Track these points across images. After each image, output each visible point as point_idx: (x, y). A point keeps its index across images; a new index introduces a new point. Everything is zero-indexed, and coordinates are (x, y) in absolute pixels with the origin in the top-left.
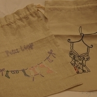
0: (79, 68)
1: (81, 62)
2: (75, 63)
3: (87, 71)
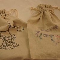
0: (10, 46)
1: (10, 41)
2: (6, 43)
3: (16, 46)
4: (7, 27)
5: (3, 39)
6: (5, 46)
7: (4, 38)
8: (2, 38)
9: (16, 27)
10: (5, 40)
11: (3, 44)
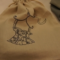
4: (26, 15)
5: (16, 32)
6: (16, 40)
7: (18, 31)
8: (16, 30)
9: (36, 18)
10: (17, 33)
11: (14, 37)
